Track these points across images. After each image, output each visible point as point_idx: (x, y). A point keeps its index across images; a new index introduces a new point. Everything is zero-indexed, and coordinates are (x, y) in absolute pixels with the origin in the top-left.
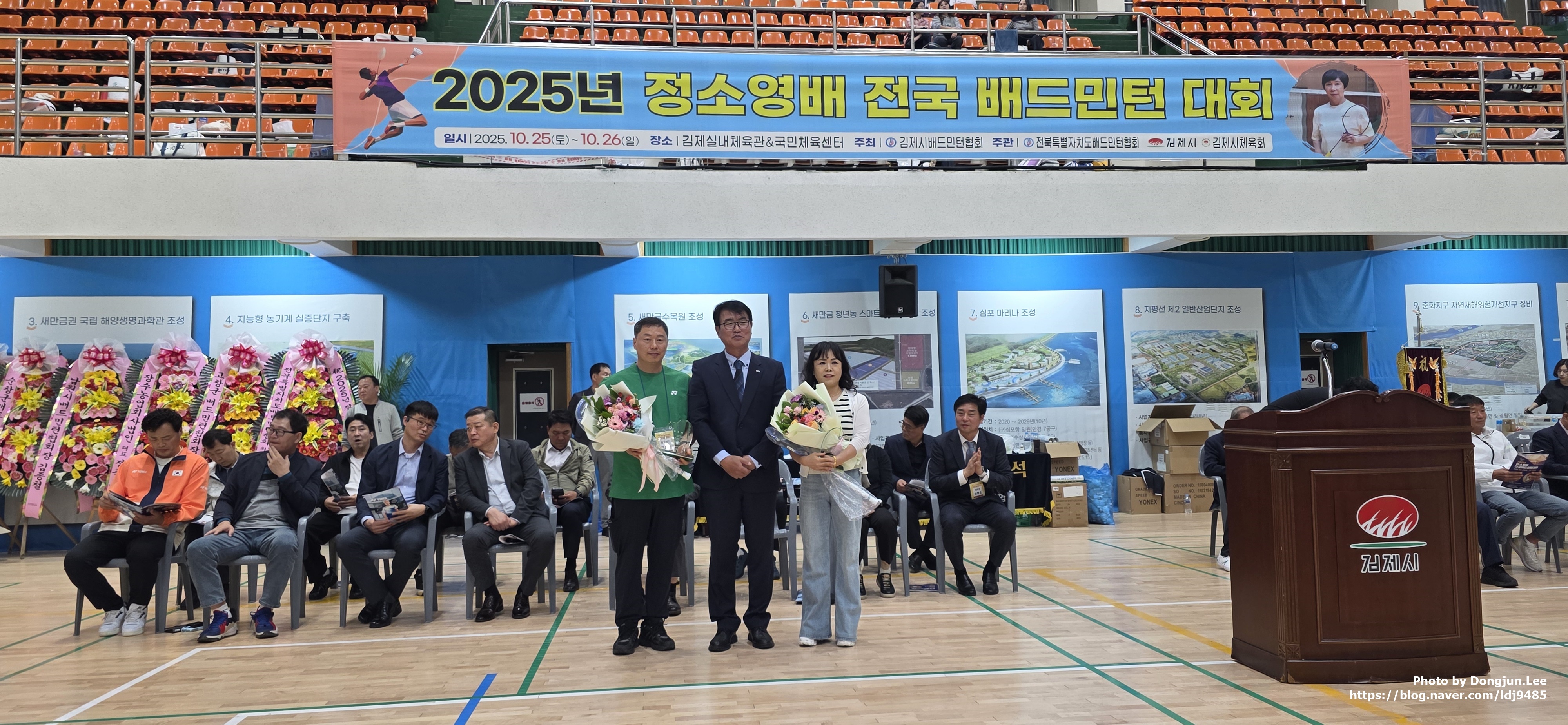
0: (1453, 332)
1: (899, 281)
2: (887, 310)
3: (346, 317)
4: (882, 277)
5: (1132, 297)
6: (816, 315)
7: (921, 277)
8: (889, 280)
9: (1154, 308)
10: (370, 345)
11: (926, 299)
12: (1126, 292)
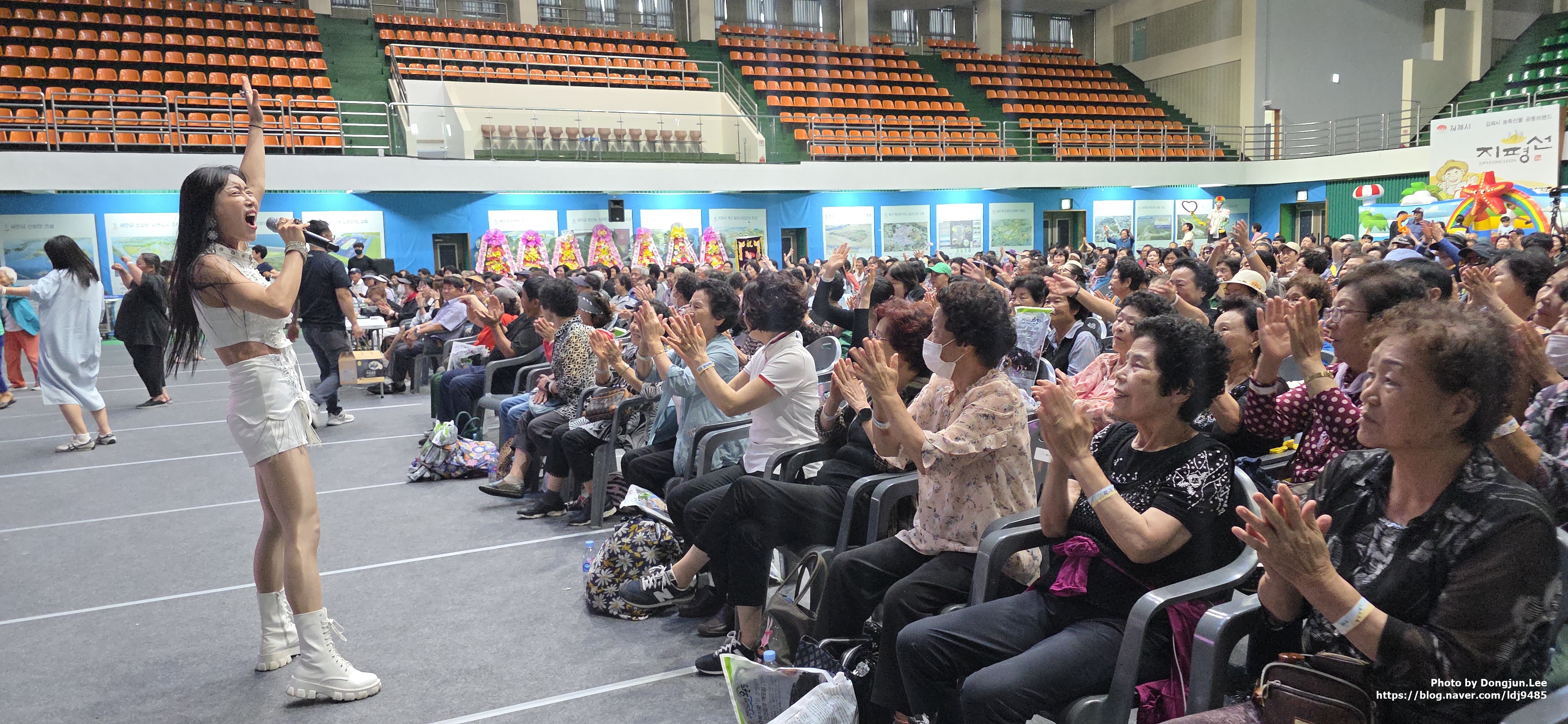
0: (840, 227)
1: (617, 206)
2: (612, 219)
3: (366, 221)
4: (609, 205)
5: (713, 213)
6: (579, 220)
7: (625, 204)
8: (612, 206)
9: (722, 218)
10: (378, 234)
11: (628, 213)
12: (710, 210)
